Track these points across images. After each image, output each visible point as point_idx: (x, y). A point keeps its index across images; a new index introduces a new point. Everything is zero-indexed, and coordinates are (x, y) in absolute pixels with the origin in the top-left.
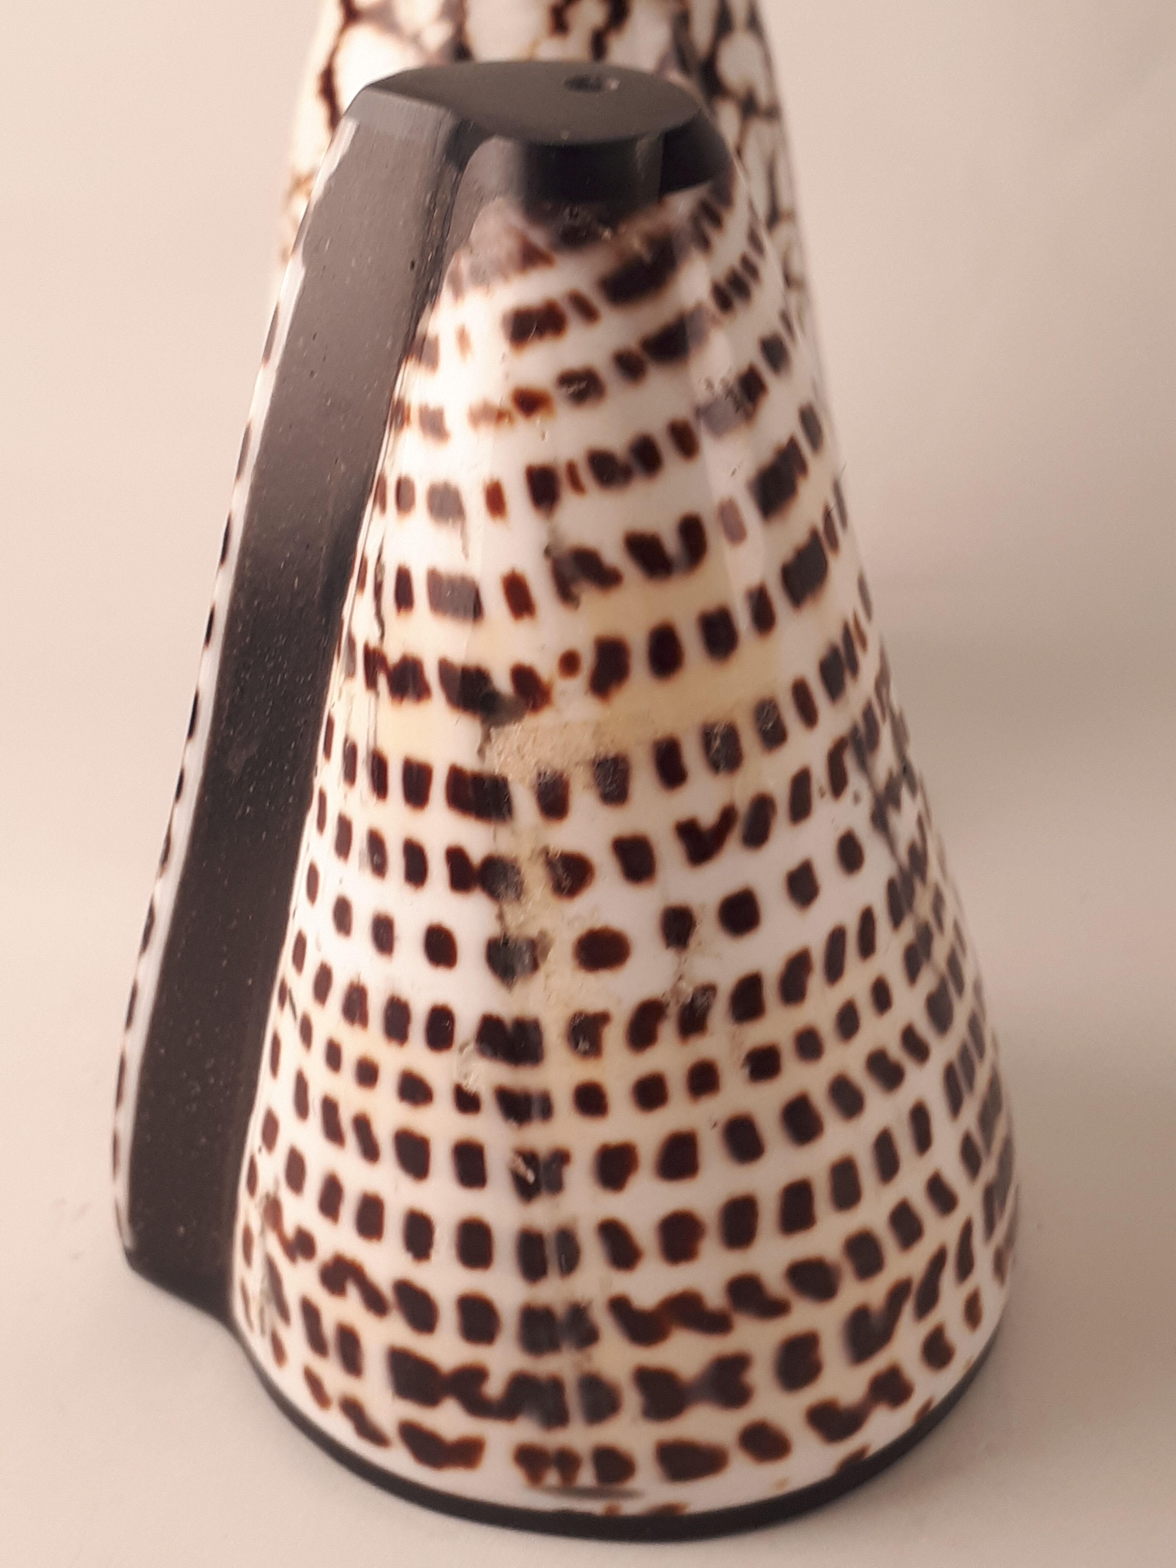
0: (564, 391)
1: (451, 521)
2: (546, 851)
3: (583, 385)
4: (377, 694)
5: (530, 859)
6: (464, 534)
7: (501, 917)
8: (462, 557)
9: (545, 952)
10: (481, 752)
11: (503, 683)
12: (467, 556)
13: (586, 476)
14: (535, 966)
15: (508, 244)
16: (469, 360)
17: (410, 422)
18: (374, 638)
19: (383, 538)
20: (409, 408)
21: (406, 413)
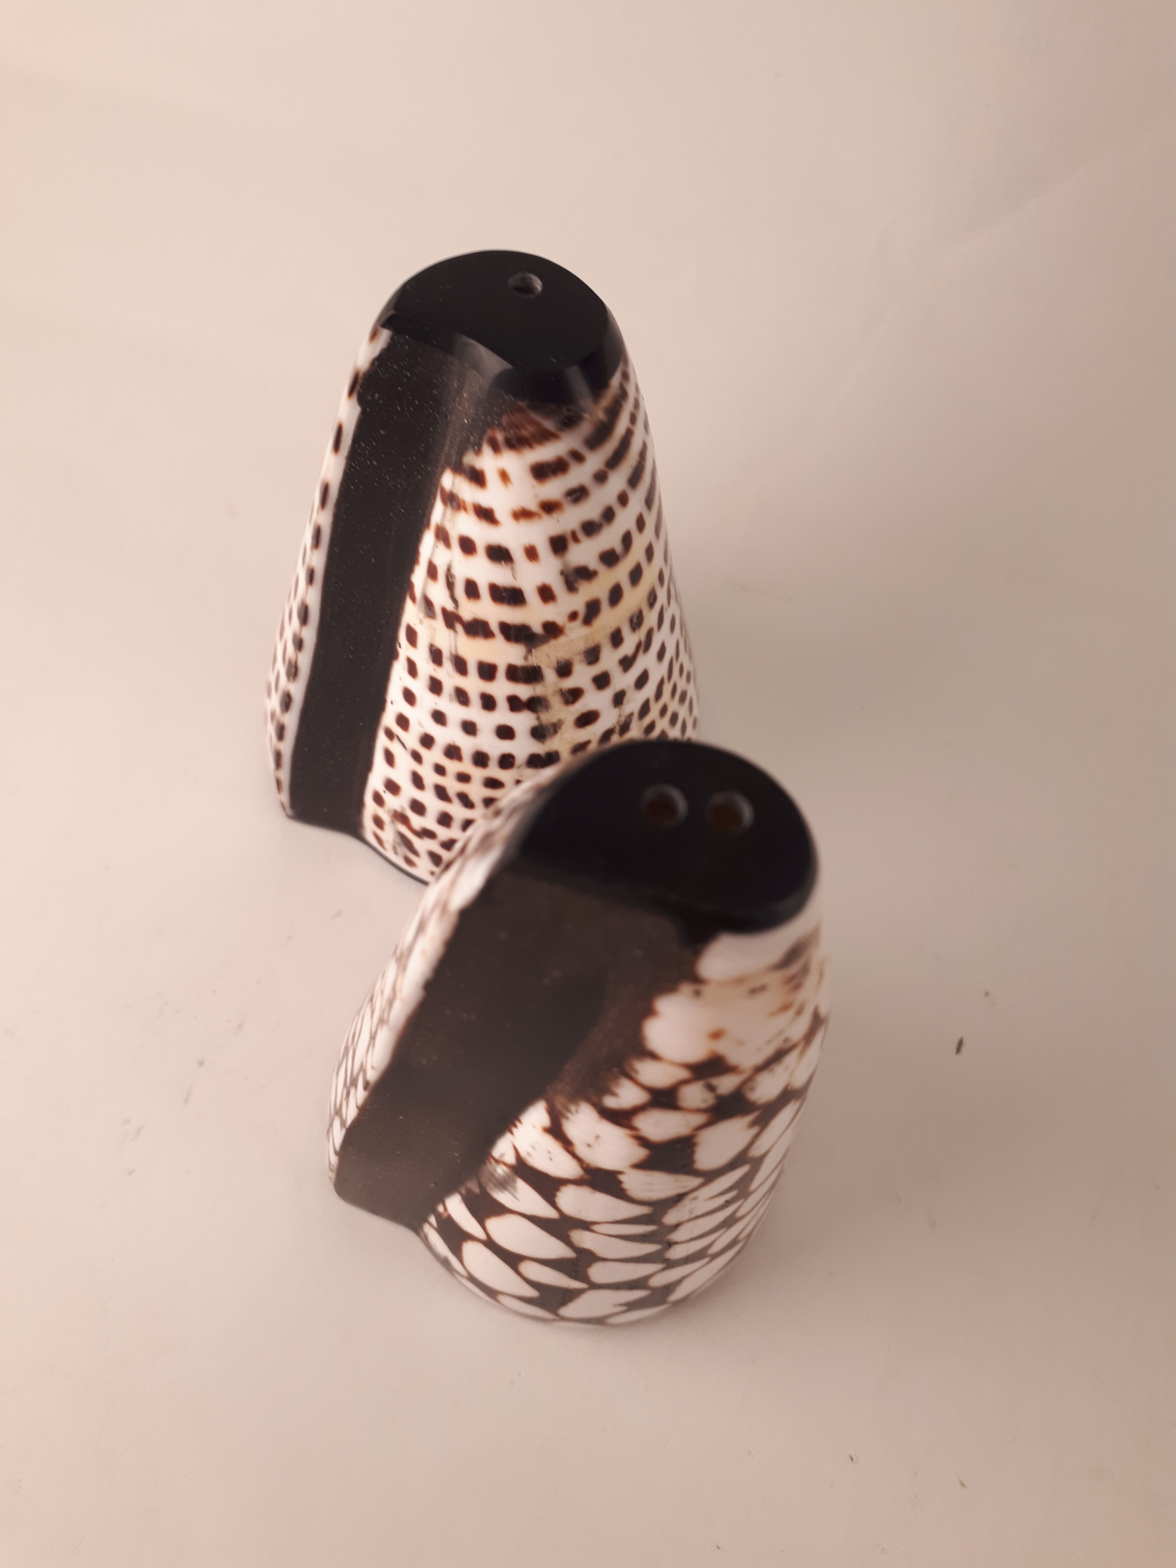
0: (569, 498)
1: (503, 562)
2: (561, 690)
3: (578, 494)
4: (456, 632)
5: (553, 695)
6: (513, 570)
7: (538, 718)
8: (513, 579)
9: (560, 727)
10: (526, 658)
11: (537, 629)
12: (515, 578)
13: (581, 535)
14: (556, 732)
15: (531, 429)
16: (510, 486)
17: (465, 509)
18: (450, 606)
19: (451, 561)
20: (464, 502)
21: (461, 503)
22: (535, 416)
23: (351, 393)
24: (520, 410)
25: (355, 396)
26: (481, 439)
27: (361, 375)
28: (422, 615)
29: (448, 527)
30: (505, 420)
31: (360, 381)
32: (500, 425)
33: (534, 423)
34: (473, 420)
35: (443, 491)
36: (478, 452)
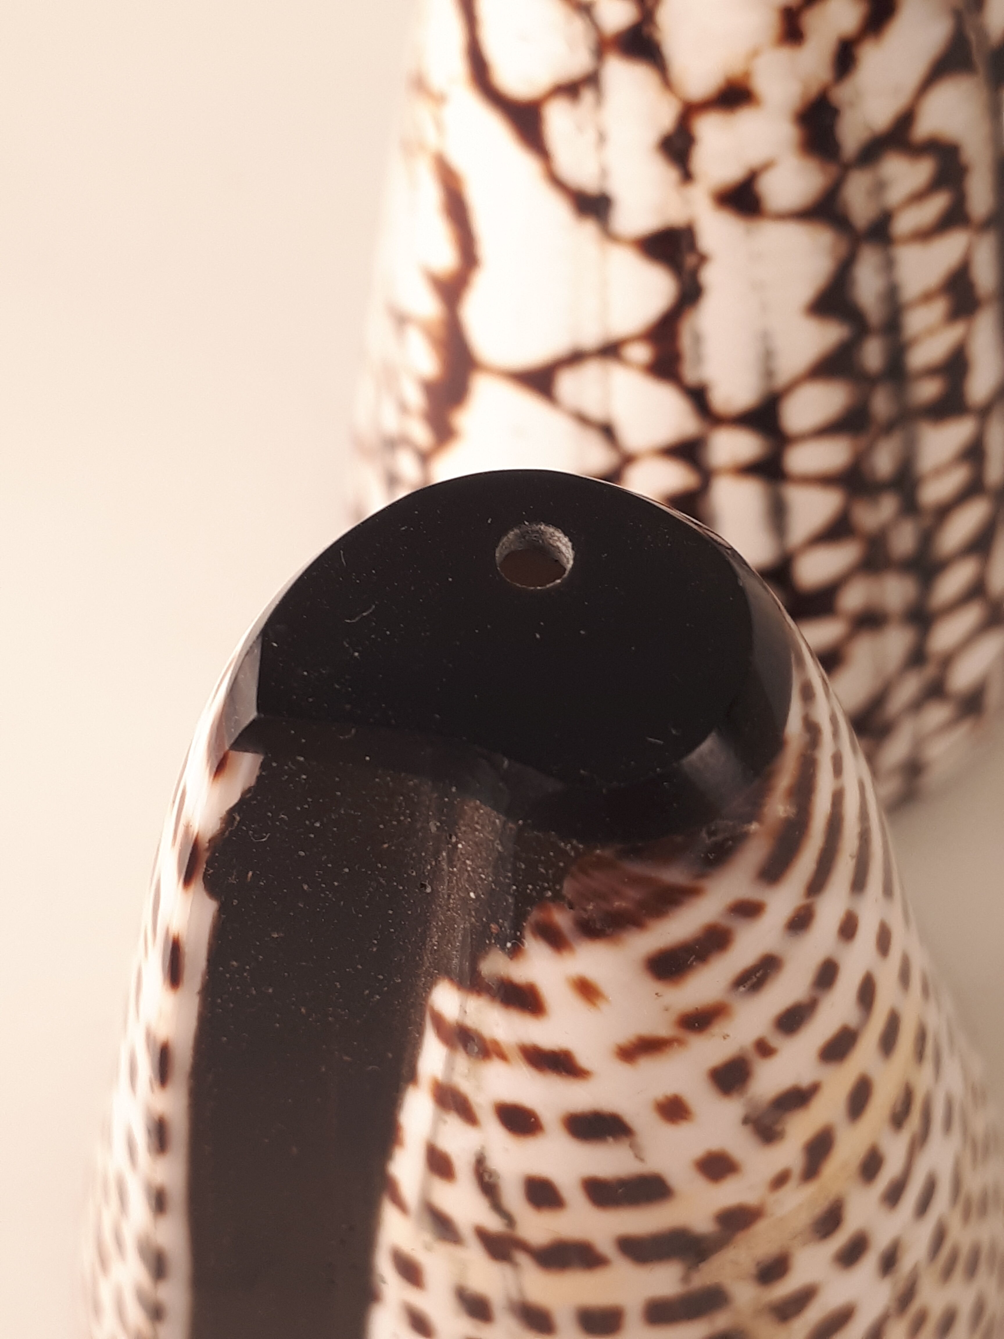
0: (742, 989)
1: (609, 1139)
2: (769, 1306)
3: (758, 974)
4: (517, 1267)
5: (755, 1317)
6: (635, 1147)
8: (637, 1162)
11: (705, 1227)
12: (642, 1160)
13: (775, 1039)
15: (634, 894)
16: (603, 1006)
17: (503, 1056)
18: (494, 1224)
19: (483, 1148)
20: (496, 1043)
21: (490, 1047)
22: (637, 868)
23: (188, 880)
24: (601, 864)
25: (198, 885)
26: (517, 926)
27: (205, 844)
28: (427, 1236)
29: (465, 1086)
30: (568, 887)
31: (205, 856)
32: (558, 897)
33: (637, 881)
34: (492, 893)
35: (439, 1022)
36: (516, 951)
